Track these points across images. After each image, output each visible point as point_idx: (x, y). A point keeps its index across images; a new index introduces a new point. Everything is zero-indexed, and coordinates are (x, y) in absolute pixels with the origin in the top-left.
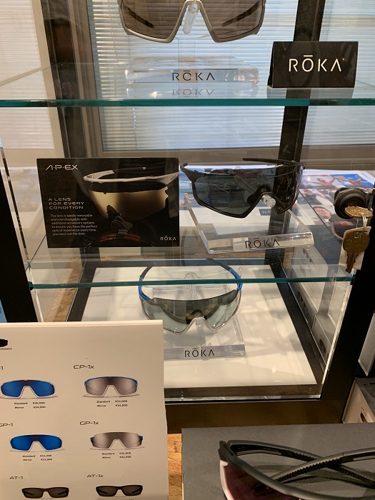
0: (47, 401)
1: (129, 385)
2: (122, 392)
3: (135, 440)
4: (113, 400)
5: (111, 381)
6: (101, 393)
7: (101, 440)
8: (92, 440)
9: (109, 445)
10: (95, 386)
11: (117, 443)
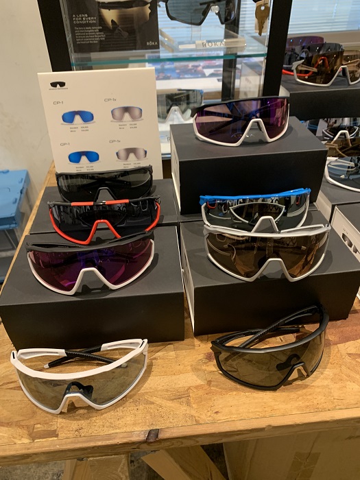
0: (90, 125)
1: (137, 112)
2: (133, 118)
3: (142, 153)
4: (128, 124)
5: (126, 109)
6: (121, 119)
7: (123, 154)
8: (117, 154)
9: (127, 157)
10: (117, 113)
11: (132, 155)
